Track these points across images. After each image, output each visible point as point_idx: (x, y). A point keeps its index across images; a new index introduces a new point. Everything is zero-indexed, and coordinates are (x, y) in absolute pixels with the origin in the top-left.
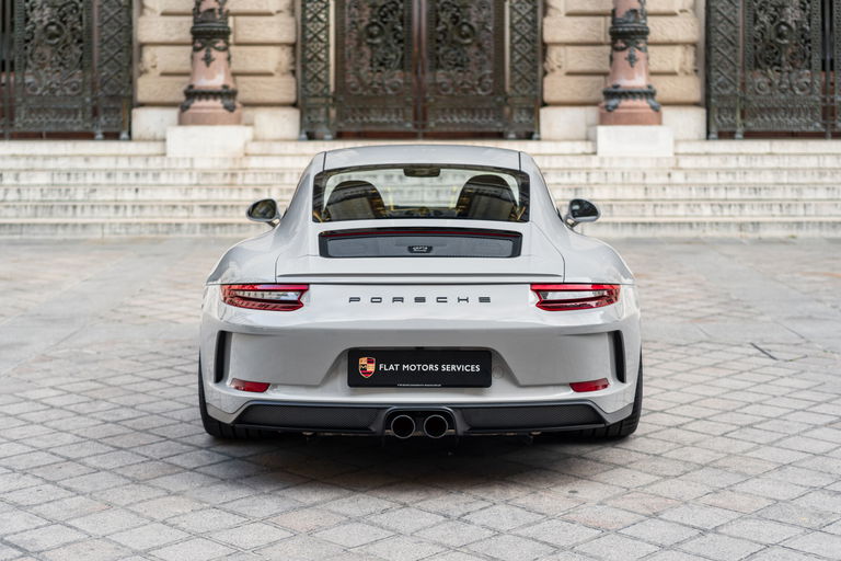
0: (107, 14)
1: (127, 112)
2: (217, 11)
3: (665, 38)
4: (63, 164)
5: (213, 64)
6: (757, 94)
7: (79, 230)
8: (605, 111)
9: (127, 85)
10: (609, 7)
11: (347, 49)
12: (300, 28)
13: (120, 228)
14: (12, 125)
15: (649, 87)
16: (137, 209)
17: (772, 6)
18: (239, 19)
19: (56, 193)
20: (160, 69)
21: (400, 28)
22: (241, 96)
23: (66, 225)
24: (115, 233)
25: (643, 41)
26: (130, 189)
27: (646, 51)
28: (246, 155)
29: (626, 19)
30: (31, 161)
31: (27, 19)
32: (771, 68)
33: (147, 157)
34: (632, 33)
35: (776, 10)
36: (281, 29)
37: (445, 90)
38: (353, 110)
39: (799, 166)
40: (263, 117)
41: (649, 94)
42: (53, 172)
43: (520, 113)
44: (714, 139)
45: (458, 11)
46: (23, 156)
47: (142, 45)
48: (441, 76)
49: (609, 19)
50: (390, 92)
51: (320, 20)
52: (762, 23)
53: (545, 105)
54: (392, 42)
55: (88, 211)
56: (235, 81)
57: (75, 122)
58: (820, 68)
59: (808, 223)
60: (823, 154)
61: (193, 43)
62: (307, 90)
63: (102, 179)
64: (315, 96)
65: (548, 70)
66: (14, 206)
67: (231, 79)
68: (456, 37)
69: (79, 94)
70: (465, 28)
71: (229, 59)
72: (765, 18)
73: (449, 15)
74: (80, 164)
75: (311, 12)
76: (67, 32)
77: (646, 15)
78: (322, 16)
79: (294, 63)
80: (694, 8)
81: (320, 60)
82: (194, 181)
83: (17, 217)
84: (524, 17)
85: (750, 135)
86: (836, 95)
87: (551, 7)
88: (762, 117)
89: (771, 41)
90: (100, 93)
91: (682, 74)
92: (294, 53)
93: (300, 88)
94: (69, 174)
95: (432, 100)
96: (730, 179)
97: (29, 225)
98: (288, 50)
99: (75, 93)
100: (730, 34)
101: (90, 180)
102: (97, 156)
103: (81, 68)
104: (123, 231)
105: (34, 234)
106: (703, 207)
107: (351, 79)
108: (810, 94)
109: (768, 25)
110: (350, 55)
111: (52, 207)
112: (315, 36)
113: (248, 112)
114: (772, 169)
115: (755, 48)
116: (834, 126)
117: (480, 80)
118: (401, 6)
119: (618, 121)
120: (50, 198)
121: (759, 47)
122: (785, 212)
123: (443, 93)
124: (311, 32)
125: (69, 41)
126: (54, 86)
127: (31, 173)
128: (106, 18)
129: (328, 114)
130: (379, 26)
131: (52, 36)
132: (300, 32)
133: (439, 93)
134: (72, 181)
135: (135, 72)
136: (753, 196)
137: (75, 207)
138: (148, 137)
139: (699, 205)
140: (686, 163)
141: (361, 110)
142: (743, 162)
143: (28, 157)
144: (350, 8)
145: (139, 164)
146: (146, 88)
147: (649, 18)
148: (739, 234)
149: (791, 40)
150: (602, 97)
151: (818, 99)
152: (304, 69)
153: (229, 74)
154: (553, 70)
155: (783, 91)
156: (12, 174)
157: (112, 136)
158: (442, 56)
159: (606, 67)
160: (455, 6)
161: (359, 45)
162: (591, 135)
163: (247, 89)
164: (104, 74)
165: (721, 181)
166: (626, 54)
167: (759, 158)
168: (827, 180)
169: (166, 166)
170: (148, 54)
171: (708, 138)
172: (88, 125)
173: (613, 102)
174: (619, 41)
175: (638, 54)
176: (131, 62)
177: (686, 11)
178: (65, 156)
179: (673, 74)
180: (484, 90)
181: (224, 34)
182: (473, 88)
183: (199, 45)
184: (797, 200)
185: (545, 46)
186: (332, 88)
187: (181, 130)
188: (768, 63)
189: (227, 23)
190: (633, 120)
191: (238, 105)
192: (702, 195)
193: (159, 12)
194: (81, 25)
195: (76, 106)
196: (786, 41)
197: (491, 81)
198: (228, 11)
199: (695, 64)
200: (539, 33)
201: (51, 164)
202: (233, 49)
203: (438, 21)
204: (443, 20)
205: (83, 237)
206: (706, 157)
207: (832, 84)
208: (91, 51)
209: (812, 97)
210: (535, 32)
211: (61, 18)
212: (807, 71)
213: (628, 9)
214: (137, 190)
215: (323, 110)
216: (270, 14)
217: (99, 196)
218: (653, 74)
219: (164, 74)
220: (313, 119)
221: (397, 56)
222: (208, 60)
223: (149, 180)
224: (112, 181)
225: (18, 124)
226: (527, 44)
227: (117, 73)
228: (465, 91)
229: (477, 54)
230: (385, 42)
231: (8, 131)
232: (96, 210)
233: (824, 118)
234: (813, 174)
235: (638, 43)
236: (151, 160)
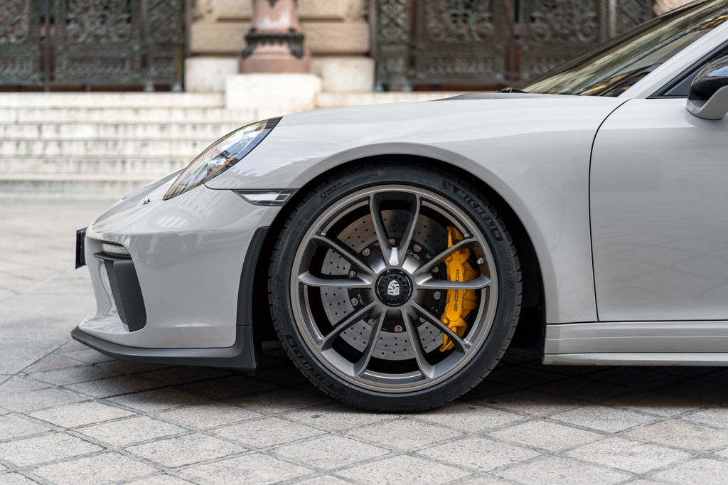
1: (180, 62)
4: (110, 117)
5: (277, 5)
14: (52, 78)
19: (103, 148)
20: (216, 14)
23: (114, 182)
26: (186, 144)
28: (317, 106)
30: (73, 113)
33: (205, 110)
37: (541, 36)
38: (436, 59)
40: (332, 67)
42: (98, 124)
46: (65, 108)
50: (477, 39)
55: (139, 166)
57: (122, 73)
62: (382, 36)
63: (154, 133)
64: (393, 43)
66: (55, 161)
67: (298, 22)
69: (128, 42)
71: (295, 1)
74: (129, 117)
79: (366, 7)
81: (397, 1)
83: (58, 173)
90: (150, 40)
93: (374, 34)
94: (116, 127)
95: (525, 48)
99: (122, 41)
101: (140, 133)
102: (148, 109)
103: (130, 12)
111: (97, 163)
113: (317, 63)
117: (582, 24)
123: (539, 40)
127: (73, 126)
133: (533, 40)
134: (121, 134)
135: (188, 17)
138: (203, 90)
141: (444, 59)
143: (71, 109)
145: (196, 117)
146: (201, 35)
152: (380, 12)
153: (295, 17)
156: (52, 127)
157: (163, 88)
163: (316, 36)
164: (154, 18)
169: (226, 119)
172: (137, 76)
182: (573, 33)
187: (243, 78)
191: (306, 52)
197: (594, 25)
201: (96, 117)
214: (195, 144)
215: (401, 60)
217: (151, 151)
219: (221, 20)
220: (390, 70)
223: (209, 133)
224: (165, 135)
225: (60, 77)
227: (168, 18)
231: (48, 84)
236: (210, 113)
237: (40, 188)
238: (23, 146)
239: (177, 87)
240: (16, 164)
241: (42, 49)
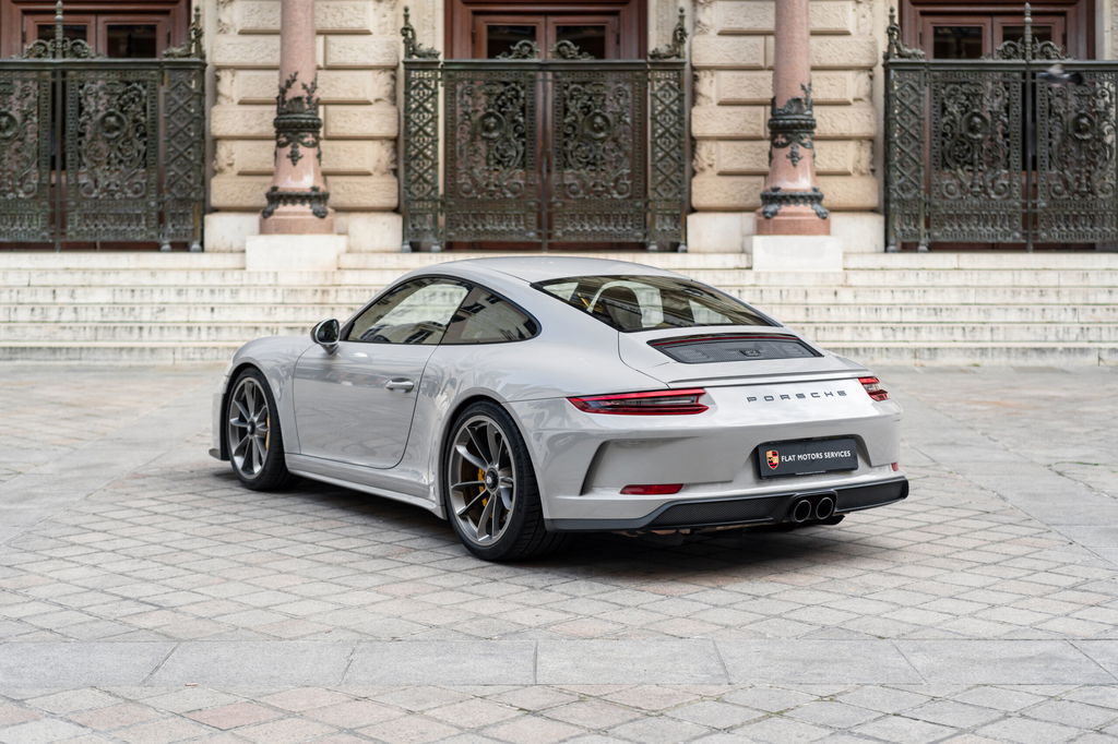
0: (176, 102)
1: (198, 218)
2: (305, 100)
3: (837, 132)
4: (125, 279)
5: (300, 162)
6: (944, 197)
7: (147, 355)
8: (762, 218)
9: (198, 186)
10: (768, 95)
11: (458, 144)
12: (402, 119)
13: (194, 353)
14: (63, 234)
15: (815, 190)
16: (213, 330)
17: (964, 93)
18: (331, 108)
19: (119, 313)
20: (238, 167)
21: (521, 119)
22: (332, 200)
23: (132, 349)
24: (189, 359)
25: (807, 135)
26: (204, 308)
27: (812, 147)
28: (339, 268)
29: (787, 110)
30: (88, 275)
31: (81, 109)
32: (962, 168)
33: (224, 271)
34: (795, 126)
35: (968, 99)
36: (380, 121)
37: (575, 193)
38: (466, 216)
39: (990, 284)
40: (358, 223)
41: (814, 198)
42: (113, 287)
43: (664, 220)
44: (893, 252)
45: (590, 99)
46: (79, 269)
47: (216, 139)
48: (569, 177)
49: (769, 108)
50: (509, 195)
51: (427, 110)
52: (952, 114)
53: (693, 210)
54: (512, 136)
55: (156, 334)
56: (325, 182)
57: (137, 229)
58: (1020, 167)
59: (994, 348)
60: (1020, 270)
61: (277, 137)
62: (410, 193)
63: (171, 297)
64: (422, 199)
65: (696, 169)
66: (71, 328)
67: (321, 178)
68: (587, 130)
69: (143, 197)
70: (599, 120)
71: (319, 156)
72: (954, 109)
73: (579, 105)
74: (145, 279)
75: (415, 100)
76: (128, 124)
77: (812, 104)
78: (429, 106)
79: (396, 161)
80: (871, 96)
81: (426, 157)
82: (279, 300)
83: (75, 340)
84: (668, 107)
85: (935, 247)
86: (1039, 199)
87: (700, 94)
88: (951, 226)
89: (962, 135)
90: (167, 196)
91: (856, 175)
92: (396, 149)
93: (402, 190)
94: (133, 291)
95: (559, 205)
96: (907, 298)
97: (89, 349)
98: (389, 145)
99: (136, 196)
100: (913, 126)
101: (157, 298)
102: (165, 270)
103: (145, 166)
104: (198, 356)
105: (95, 360)
106: (872, 330)
107: (463, 180)
108: (1008, 198)
109: (958, 116)
110: (461, 151)
111: (115, 328)
112: (421, 129)
113: (342, 219)
114: (958, 287)
115: (943, 143)
116: (1036, 235)
117: (616, 180)
118: (522, 94)
119: (778, 230)
120: (111, 318)
121: (947, 143)
122: (969, 337)
123: (572, 196)
124: (415, 124)
125: (131, 134)
126: (113, 187)
127: (88, 289)
128: (174, 108)
129: (435, 220)
130: (496, 117)
131: (111, 129)
132: (402, 124)
133: (567, 197)
134: (137, 299)
135: (208, 171)
136: (933, 319)
137: (141, 328)
138: (223, 248)
139: (868, 329)
140: (855, 279)
141: (474, 216)
142: (923, 279)
143: (85, 271)
144: (462, 97)
145: (214, 280)
146: (222, 189)
147: (815, 109)
148: (913, 361)
149: (986, 134)
150: (760, 201)
151: (1017, 204)
152: (408, 168)
153: (319, 174)
154: (702, 170)
155: (976, 196)
156: (66, 291)
157: (181, 246)
158: (572, 152)
159: (765, 167)
160: (586, 93)
161: (473, 140)
162: (747, 248)
163: (340, 192)
164: (172, 173)
165: (896, 301)
166: (787, 151)
167: (943, 273)
168: (1022, 299)
169: (245, 282)
170: (223, 150)
171: (886, 251)
172: (154, 233)
173: (772, 208)
174: (780, 136)
175: (801, 151)
176: (203, 160)
177: (861, 100)
178: (128, 269)
179: (846, 174)
180: (620, 193)
181: (314, 127)
182: (608, 191)
183: (284, 140)
184: (984, 323)
185: (694, 141)
186: (441, 191)
187: (263, 239)
188: (958, 162)
189: (317, 114)
190: (795, 229)
191: (330, 210)
192: (873, 317)
193: (236, 101)
194: (145, 116)
195: (139, 212)
196: (980, 136)
197: (628, 182)
198: (318, 100)
199: (872, 162)
200: (686, 125)
201: (112, 279)
202: (323, 144)
203: (566, 110)
204: (572, 110)
205: (152, 363)
206: (880, 274)
207: (1035, 186)
208: (156, 147)
209: (1011, 201)
210: (682, 125)
211: (122, 106)
212: (1006, 172)
213: (790, 98)
214: (212, 309)
215: (430, 217)
216: (367, 103)
217: (168, 317)
218: (819, 174)
219: (241, 174)
220: (418, 227)
221: (517, 153)
222: (294, 157)
223: (227, 297)
224: (183, 299)
225: (71, 234)
226: (672, 139)
227: (186, 173)
228: (599, 194)
229: (613, 151)
230: (503, 136)
231: (59, 240)
232: (166, 332)
233: (1025, 226)
234: (1005, 292)
235: (802, 138)
236: (228, 275)
237: (58, 355)
238: (38, 311)
239: (196, 246)
240: (32, 331)
241: (53, 205)
